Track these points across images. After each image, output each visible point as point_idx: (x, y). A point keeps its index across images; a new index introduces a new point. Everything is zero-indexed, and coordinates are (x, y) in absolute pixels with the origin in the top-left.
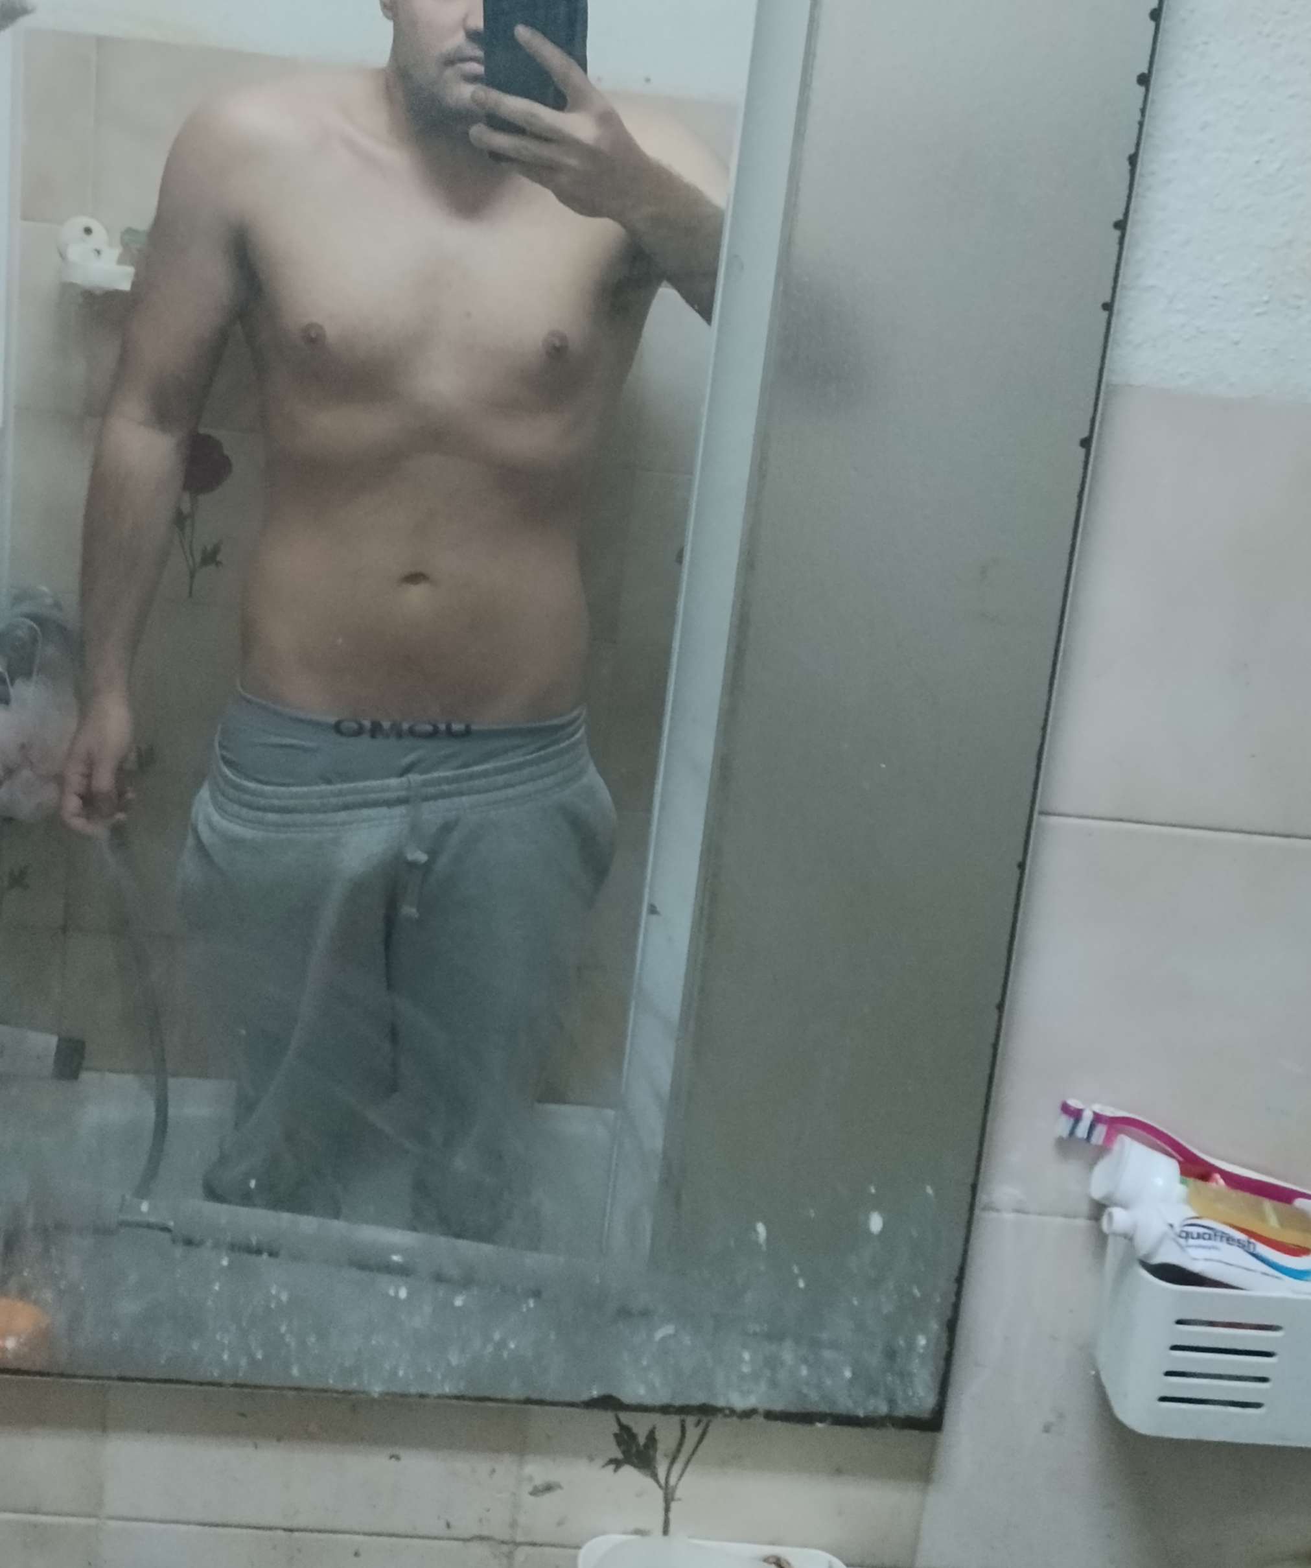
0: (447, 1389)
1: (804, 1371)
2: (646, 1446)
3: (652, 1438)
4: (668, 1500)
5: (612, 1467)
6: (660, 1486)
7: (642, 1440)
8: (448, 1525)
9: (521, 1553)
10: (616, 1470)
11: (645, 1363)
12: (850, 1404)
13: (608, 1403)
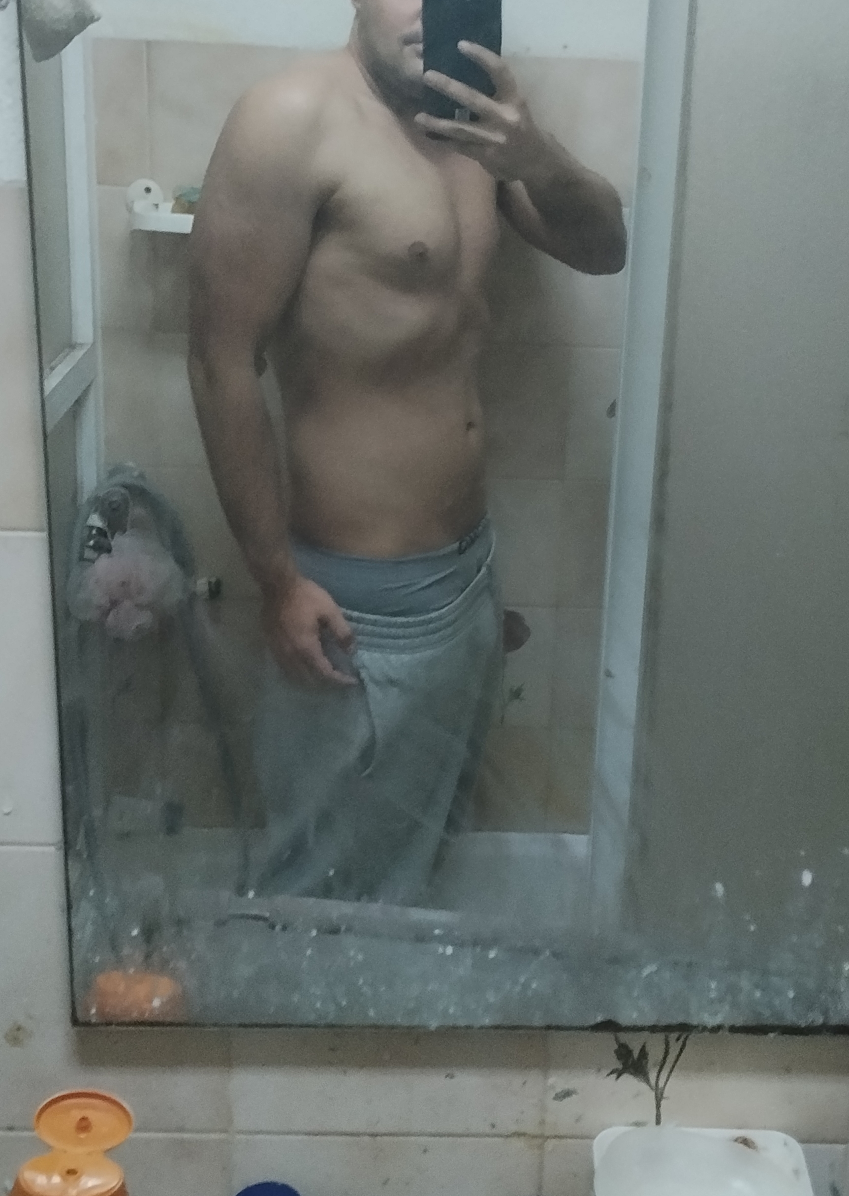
0: (487, 1021)
1: (758, 994)
2: (639, 1058)
3: (643, 1053)
4: (659, 1099)
5: (614, 1076)
6: (652, 1089)
7: (636, 1054)
8: (493, 1126)
9: (550, 1144)
10: (618, 1077)
11: (635, 994)
12: (795, 1019)
13: (609, 1026)
